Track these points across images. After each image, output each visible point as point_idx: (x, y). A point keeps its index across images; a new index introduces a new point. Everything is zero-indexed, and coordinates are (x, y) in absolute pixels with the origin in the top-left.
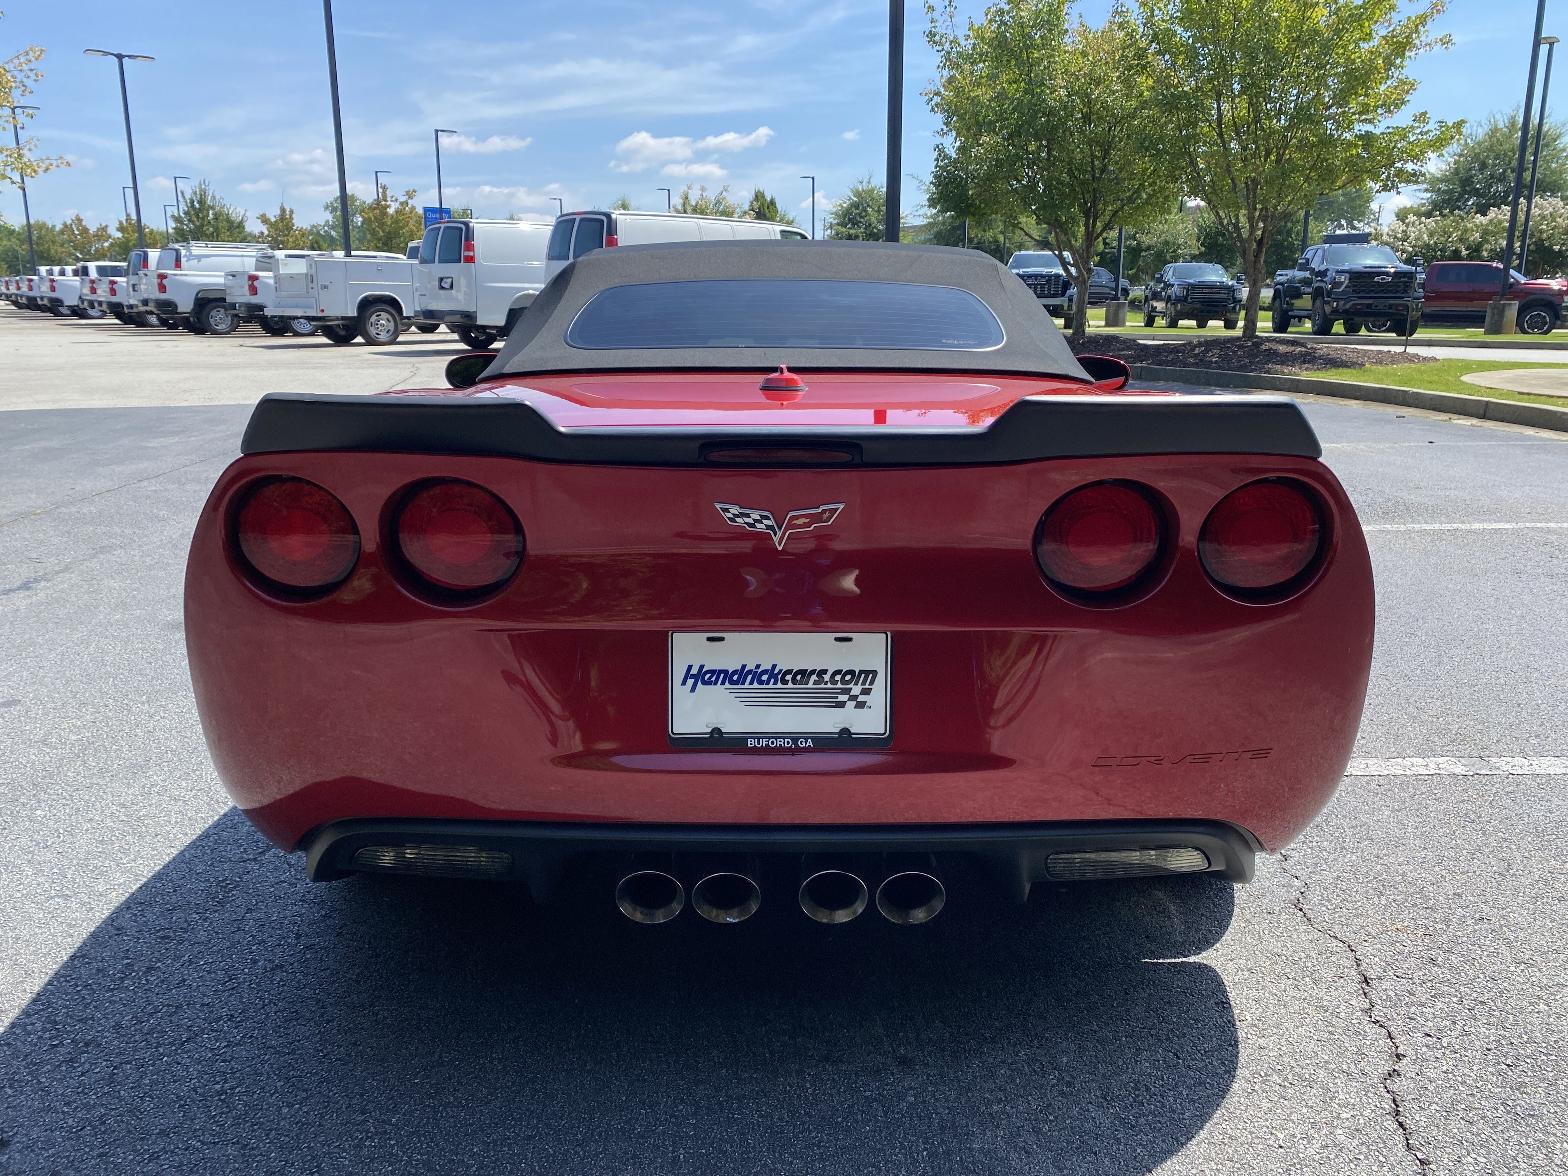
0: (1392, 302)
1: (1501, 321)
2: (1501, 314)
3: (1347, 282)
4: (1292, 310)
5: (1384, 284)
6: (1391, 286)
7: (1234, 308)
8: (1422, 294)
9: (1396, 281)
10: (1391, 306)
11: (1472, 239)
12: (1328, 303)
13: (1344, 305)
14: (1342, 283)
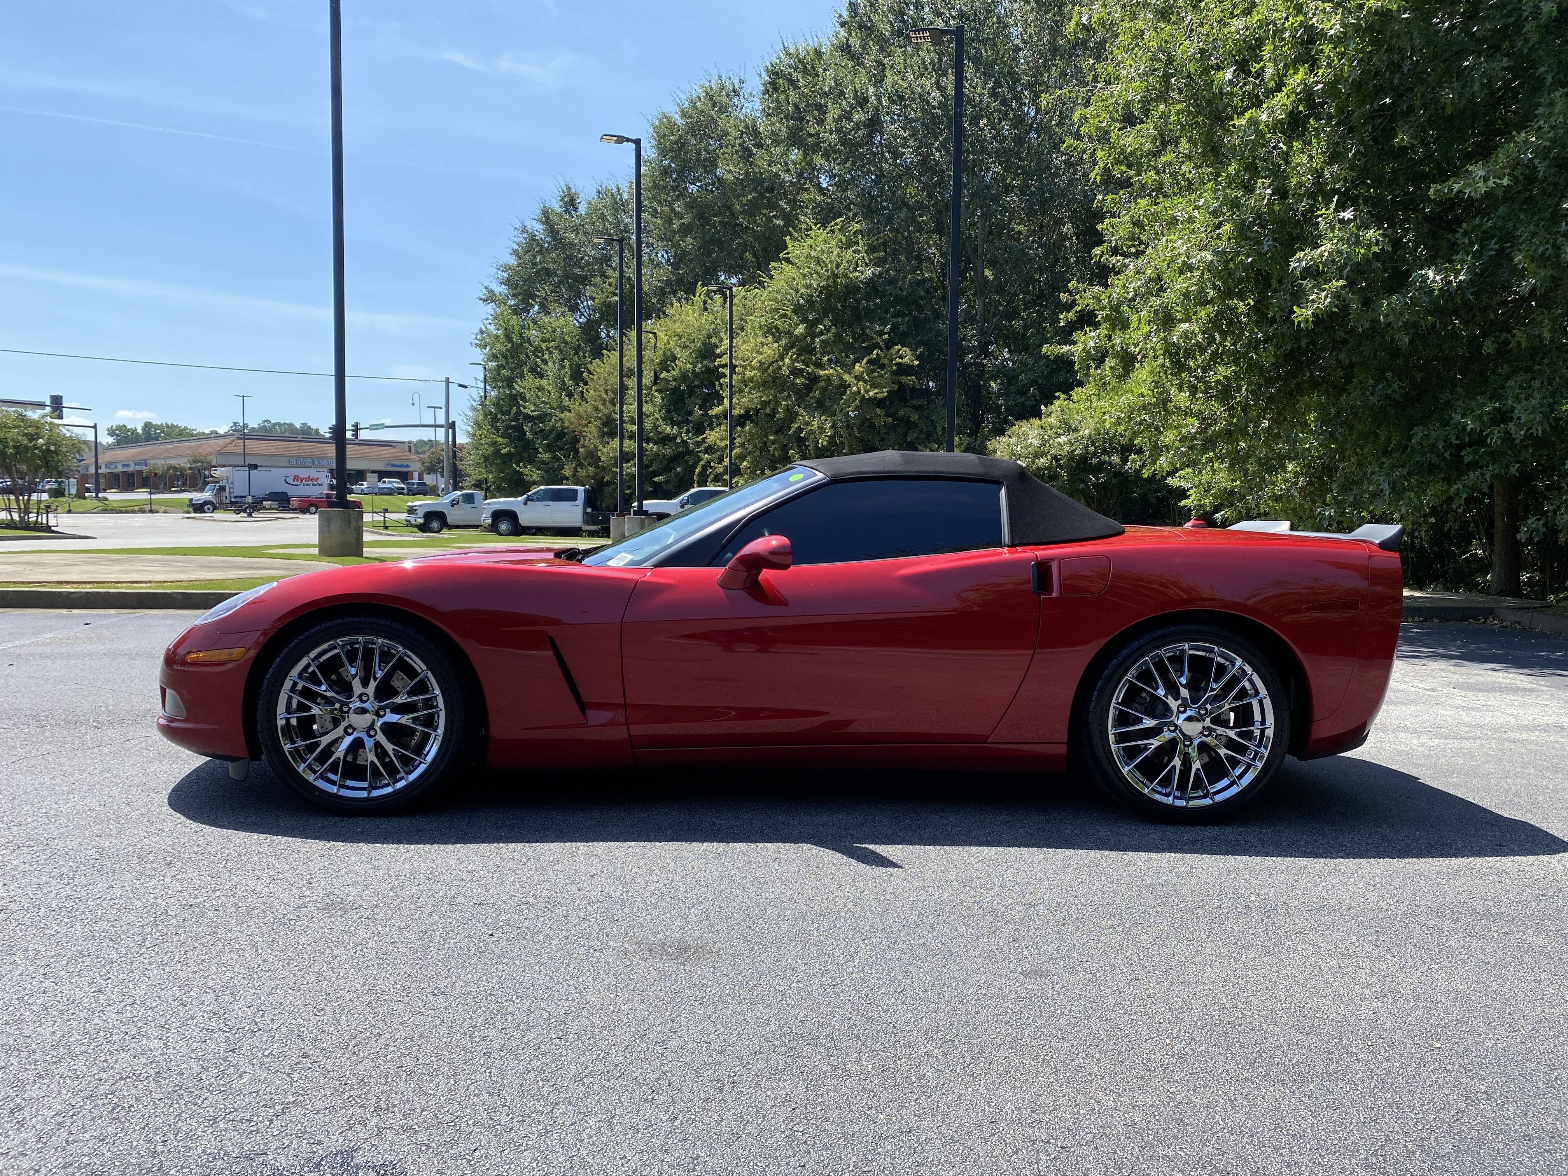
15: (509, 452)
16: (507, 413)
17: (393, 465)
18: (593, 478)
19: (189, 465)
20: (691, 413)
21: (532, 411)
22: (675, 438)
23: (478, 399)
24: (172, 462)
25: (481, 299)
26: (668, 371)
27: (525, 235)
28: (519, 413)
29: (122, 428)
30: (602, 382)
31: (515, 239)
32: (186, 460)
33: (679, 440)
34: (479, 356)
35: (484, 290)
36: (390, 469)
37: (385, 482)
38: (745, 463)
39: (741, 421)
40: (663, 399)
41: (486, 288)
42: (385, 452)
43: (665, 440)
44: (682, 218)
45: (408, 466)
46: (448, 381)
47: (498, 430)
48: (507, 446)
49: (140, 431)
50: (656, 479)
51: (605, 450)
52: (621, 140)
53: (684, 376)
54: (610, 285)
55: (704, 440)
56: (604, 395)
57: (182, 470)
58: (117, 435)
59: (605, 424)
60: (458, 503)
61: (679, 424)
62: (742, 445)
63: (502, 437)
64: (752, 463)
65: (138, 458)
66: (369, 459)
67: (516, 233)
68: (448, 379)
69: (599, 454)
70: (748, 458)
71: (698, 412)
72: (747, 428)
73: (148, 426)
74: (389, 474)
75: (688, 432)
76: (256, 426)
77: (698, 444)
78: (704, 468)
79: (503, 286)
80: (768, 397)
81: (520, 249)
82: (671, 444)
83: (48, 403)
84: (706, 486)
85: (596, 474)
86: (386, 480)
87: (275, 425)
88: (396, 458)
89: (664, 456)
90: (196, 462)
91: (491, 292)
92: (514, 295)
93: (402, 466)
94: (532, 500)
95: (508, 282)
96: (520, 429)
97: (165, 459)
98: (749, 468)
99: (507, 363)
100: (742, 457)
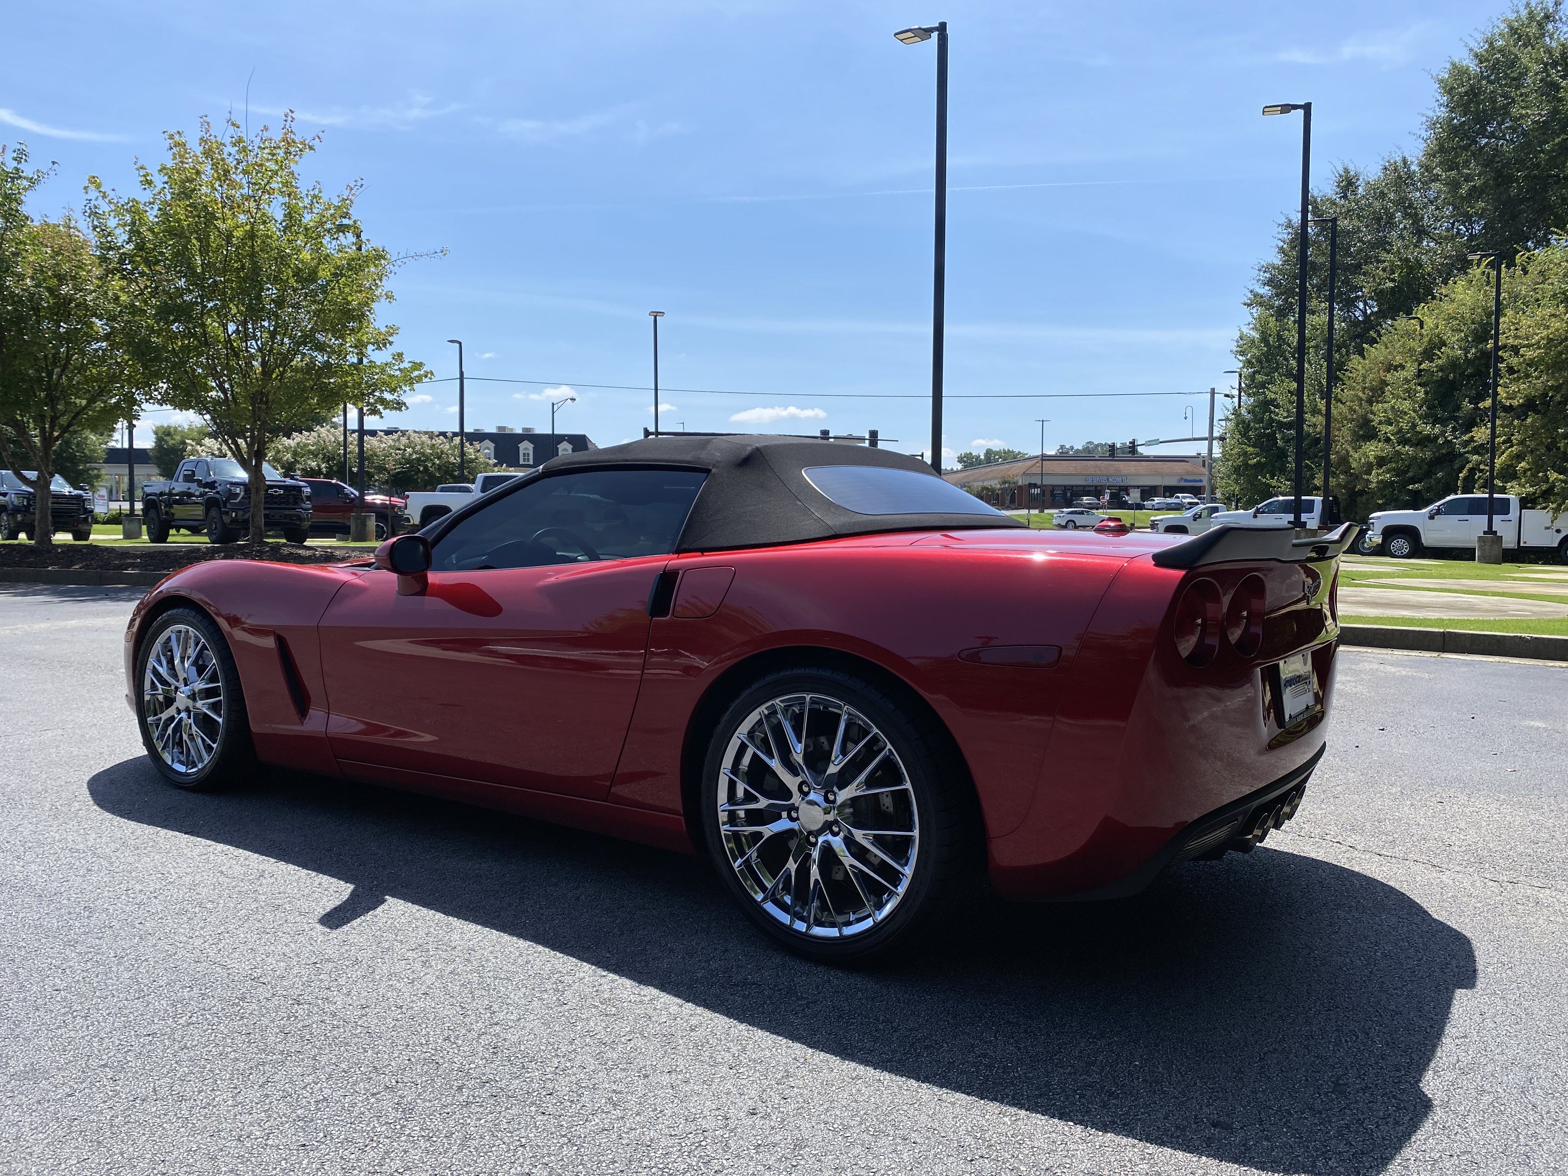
0: (286, 512)
1: (365, 530)
2: (364, 524)
3: (242, 493)
4: (174, 520)
5: (277, 497)
6: (284, 498)
7: (86, 519)
8: (310, 506)
9: (287, 493)
10: (286, 516)
11: (285, 458)
12: (227, 513)
13: (242, 515)
14: (238, 495)
15: (1259, 462)
16: (1261, 421)
17: (1186, 481)
18: (1345, 487)
19: (998, 486)
20: (1458, 408)
21: (1285, 418)
22: (1436, 438)
23: (1231, 408)
24: (987, 484)
25: (1245, 304)
26: (1432, 361)
27: (1290, 230)
28: (1272, 420)
29: (969, 456)
30: (1360, 379)
31: (1280, 236)
32: (996, 481)
33: (1440, 441)
34: (1237, 364)
35: (1250, 295)
36: (1183, 484)
37: (1178, 497)
38: (1523, 464)
39: (1521, 412)
40: (1426, 393)
41: (1251, 291)
42: (1178, 467)
43: (1423, 441)
44: (1473, 180)
45: (1201, 481)
46: (1213, 392)
47: (1249, 439)
48: (1257, 455)
49: (982, 457)
50: (1411, 487)
51: (1356, 456)
52: (1287, 108)
53: (1453, 364)
54: (1384, 270)
55: (1472, 439)
56: (1360, 394)
57: (993, 490)
58: (965, 462)
59: (1361, 427)
60: (1200, 517)
61: (1444, 422)
62: (1522, 443)
63: (1253, 446)
64: (1534, 463)
65: (964, 481)
66: (1162, 475)
67: (1280, 229)
68: (1213, 390)
69: (1351, 460)
70: (1529, 458)
71: (1467, 405)
72: (1529, 420)
73: (989, 452)
74: (1183, 490)
75: (1454, 429)
76: (1080, 448)
77: (1465, 444)
78: (1472, 471)
79: (1267, 288)
80: (1557, 380)
81: (1285, 246)
82: (1430, 445)
83: (867, 437)
84: (1473, 493)
85: (1348, 483)
86: (1180, 495)
87: (1097, 446)
88: (1188, 473)
89: (1423, 460)
90: (1004, 482)
91: (1256, 295)
92: (1277, 295)
93: (1195, 481)
94: (1263, 512)
95: (1269, 282)
96: (1272, 438)
97: (983, 481)
98: (1529, 469)
99: (1262, 368)
100: (1519, 457)
